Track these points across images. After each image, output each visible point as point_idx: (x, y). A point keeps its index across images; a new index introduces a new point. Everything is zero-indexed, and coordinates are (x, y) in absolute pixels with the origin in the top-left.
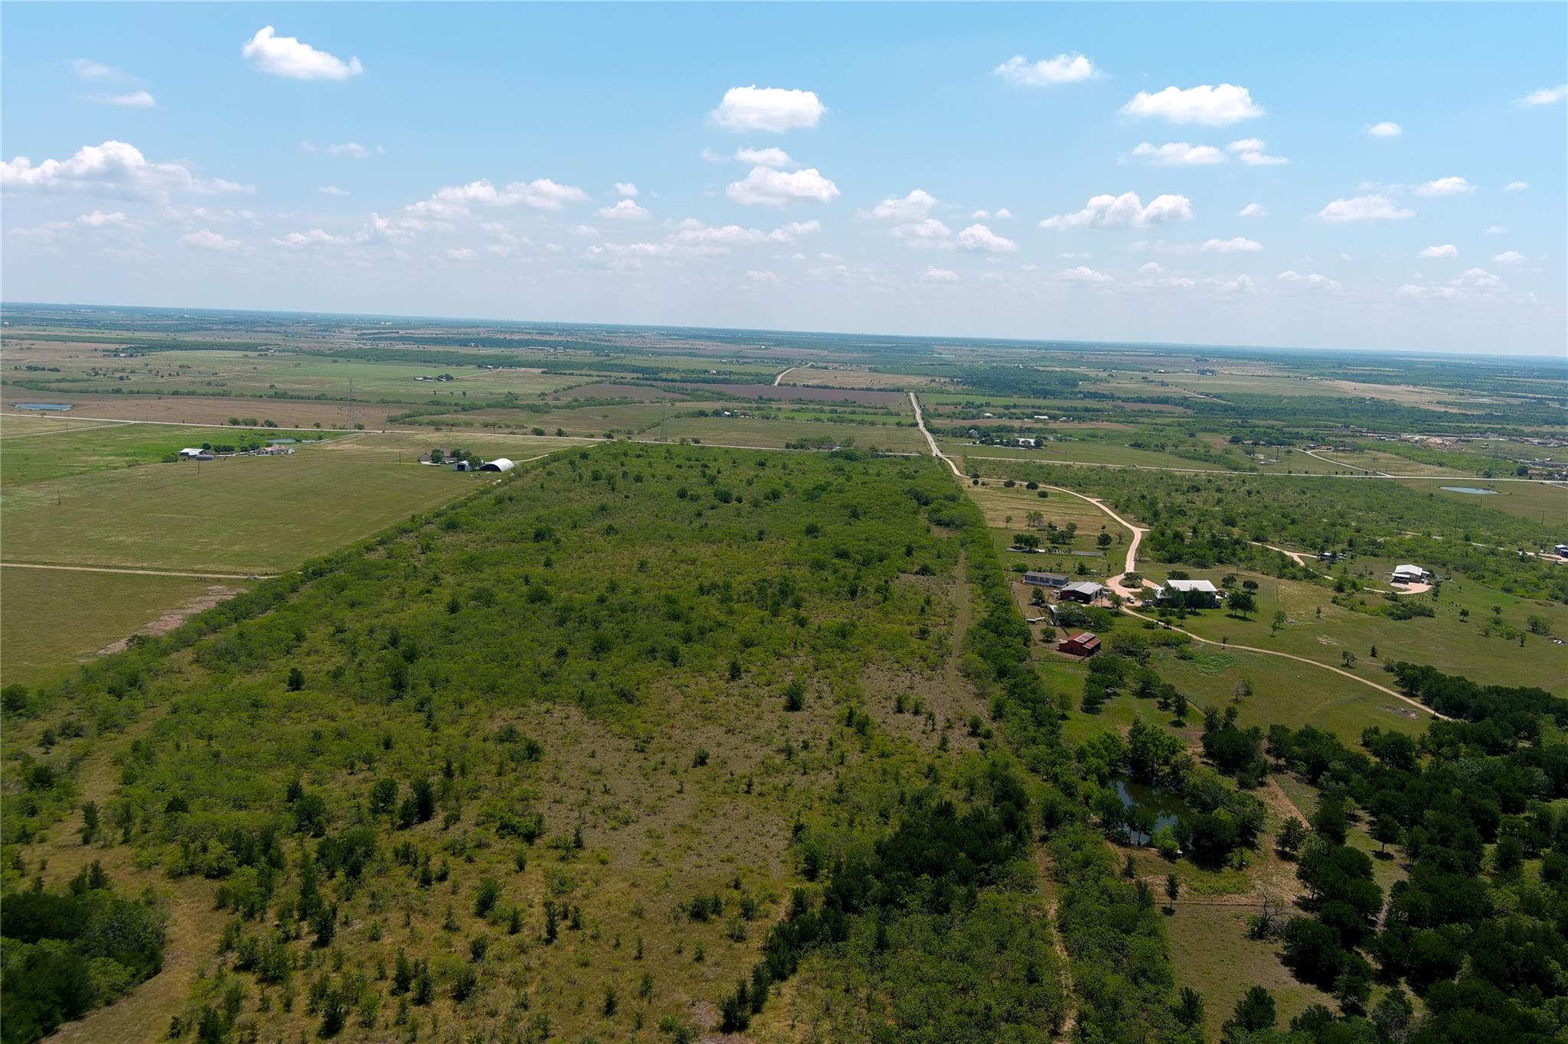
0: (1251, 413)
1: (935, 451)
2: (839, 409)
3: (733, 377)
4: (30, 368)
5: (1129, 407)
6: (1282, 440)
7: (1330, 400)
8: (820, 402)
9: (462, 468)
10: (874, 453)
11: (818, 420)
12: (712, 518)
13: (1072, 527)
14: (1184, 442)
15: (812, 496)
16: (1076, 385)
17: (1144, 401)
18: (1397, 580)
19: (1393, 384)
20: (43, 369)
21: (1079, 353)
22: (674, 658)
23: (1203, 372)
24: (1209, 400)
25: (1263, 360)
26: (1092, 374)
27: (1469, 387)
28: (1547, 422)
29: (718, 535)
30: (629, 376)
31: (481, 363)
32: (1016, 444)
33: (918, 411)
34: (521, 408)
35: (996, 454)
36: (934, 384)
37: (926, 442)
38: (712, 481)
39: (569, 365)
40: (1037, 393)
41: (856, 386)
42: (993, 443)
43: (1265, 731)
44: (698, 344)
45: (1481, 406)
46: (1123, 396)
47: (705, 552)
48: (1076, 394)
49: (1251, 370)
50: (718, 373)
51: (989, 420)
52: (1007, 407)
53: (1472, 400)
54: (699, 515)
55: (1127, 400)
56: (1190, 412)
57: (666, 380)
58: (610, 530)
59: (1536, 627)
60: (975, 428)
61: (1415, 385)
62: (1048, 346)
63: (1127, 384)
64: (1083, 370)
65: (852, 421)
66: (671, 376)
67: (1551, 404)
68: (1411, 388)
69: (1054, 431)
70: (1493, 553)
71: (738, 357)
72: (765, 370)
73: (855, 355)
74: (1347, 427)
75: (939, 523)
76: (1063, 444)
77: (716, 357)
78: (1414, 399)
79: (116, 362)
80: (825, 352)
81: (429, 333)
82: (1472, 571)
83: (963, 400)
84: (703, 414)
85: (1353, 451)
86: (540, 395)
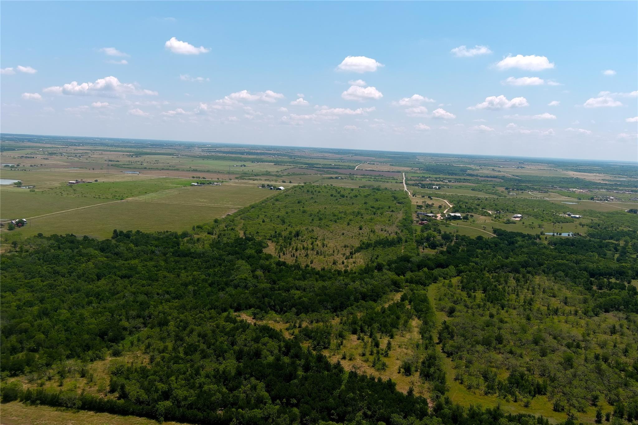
1: (406, 189)
2: (377, 178)
3: (340, 167)
4: (110, 161)
5: (480, 179)
6: (524, 189)
8: (371, 175)
9: (271, 189)
10: (386, 189)
11: (370, 180)
12: (340, 201)
13: (433, 204)
14: (490, 189)
15: (366, 197)
16: (466, 171)
17: (487, 177)
18: (514, 217)
20: (114, 161)
22: (336, 222)
23: (518, 168)
25: (546, 163)
26: (474, 167)
27: (622, 174)
29: (342, 203)
30: (305, 166)
31: (253, 161)
32: (432, 188)
33: (404, 179)
34: (273, 175)
35: (422, 190)
36: (412, 170)
37: (403, 187)
38: (339, 193)
39: (282, 162)
40: (450, 174)
42: (424, 188)
44: (326, 155)
46: (481, 175)
47: (339, 207)
48: (464, 174)
49: (539, 167)
50: (335, 165)
51: (428, 181)
52: (436, 178)
54: (337, 200)
55: (482, 177)
56: (501, 181)
57: (317, 167)
58: (315, 202)
60: (420, 183)
63: (485, 171)
64: (472, 166)
65: (381, 181)
66: (318, 166)
68: (598, 175)
71: (341, 160)
72: (351, 165)
73: (386, 159)
74: (552, 186)
75: (399, 203)
76: (448, 189)
77: (333, 160)
78: (594, 178)
79: (134, 159)
80: (374, 158)
81: (226, 149)
82: (536, 216)
83: (421, 175)
84: (332, 178)
85: (545, 192)
86: (277, 171)
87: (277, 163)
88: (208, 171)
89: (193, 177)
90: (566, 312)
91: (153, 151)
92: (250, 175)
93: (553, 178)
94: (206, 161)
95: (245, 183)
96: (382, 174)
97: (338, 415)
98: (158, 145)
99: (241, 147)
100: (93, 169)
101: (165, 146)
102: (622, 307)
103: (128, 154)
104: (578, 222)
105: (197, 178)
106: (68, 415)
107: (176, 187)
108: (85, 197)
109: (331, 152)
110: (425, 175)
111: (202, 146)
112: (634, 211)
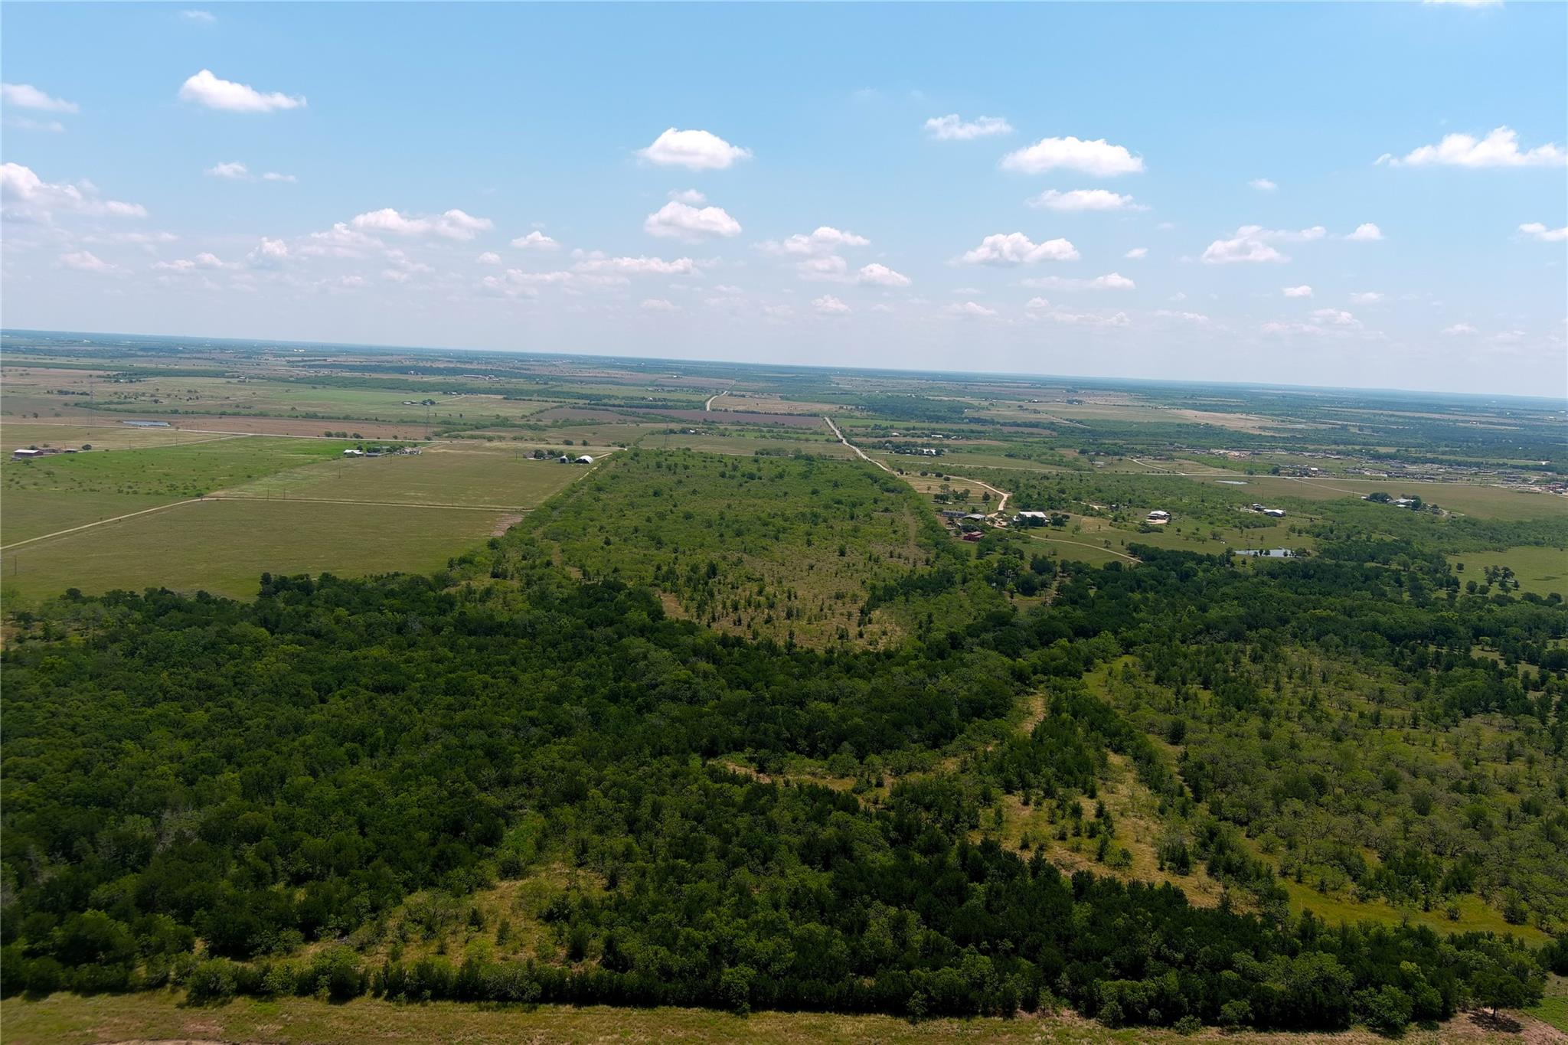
0: (1102, 435)
1: (864, 456)
2: (775, 429)
3: (669, 404)
4: (60, 392)
5: (1006, 429)
6: (1117, 453)
7: (1171, 425)
8: (757, 424)
9: (563, 461)
11: (765, 437)
13: (967, 492)
14: (1045, 454)
15: (804, 476)
16: (963, 412)
17: (1018, 425)
18: (1148, 517)
19: (1231, 412)
20: (73, 393)
21: (964, 383)
22: (777, 539)
23: (1070, 402)
24: (1072, 425)
26: (976, 403)
27: (1294, 415)
28: (1331, 443)
29: (761, 494)
30: (581, 402)
31: (446, 390)
32: (922, 453)
33: (838, 432)
34: (520, 427)
35: (907, 459)
36: (841, 411)
37: (855, 452)
39: (520, 392)
40: (931, 419)
41: (781, 412)
42: (905, 453)
43: (1060, 562)
44: (613, 372)
45: (1290, 430)
46: (1002, 421)
47: (758, 502)
48: (963, 419)
49: (1113, 400)
50: (655, 400)
51: (896, 437)
52: (908, 429)
53: (1289, 426)
55: (1005, 424)
56: (1055, 434)
57: (615, 406)
59: (1214, 535)
60: (888, 443)
61: (1249, 414)
62: (934, 377)
63: (1005, 412)
64: (968, 399)
65: (792, 438)
67: (1351, 429)
68: (1244, 416)
69: (948, 446)
70: (1214, 508)
71: (660, 385)
72: (694, 398)
73: (762, 384)
74: (1171, 444)
75: (888, 490)
76: (956, 454)
77: (641, 385)
78: (1241, 424)
79: (125, 387)
80: (734, 382)
82: (1195, 514)
83: (872, 423)
84: (672, 432)
85: (1167, 459)
86: (524, 417)
87: (509, 395)
88: (347, 418)
89: (329, 435)
90: (1397, 720)
91: (161, 366)
92: (459, 427)
93: (1158, 425)
94: (321, 393)
95: (475, 448)
97: (1117, 965)
98: (161, 351)
100: (36, 416)
101: (181, 352)
102: (1494, 704)
103: (101, 373)
104: (1284, 525)
105: (338, 435)
106: (515, 1016)
107: (314, 462)
108: (91, 490)
109: (622, 368)
110: (878, 422)
111: (281, 351)
112: (1380, 498)
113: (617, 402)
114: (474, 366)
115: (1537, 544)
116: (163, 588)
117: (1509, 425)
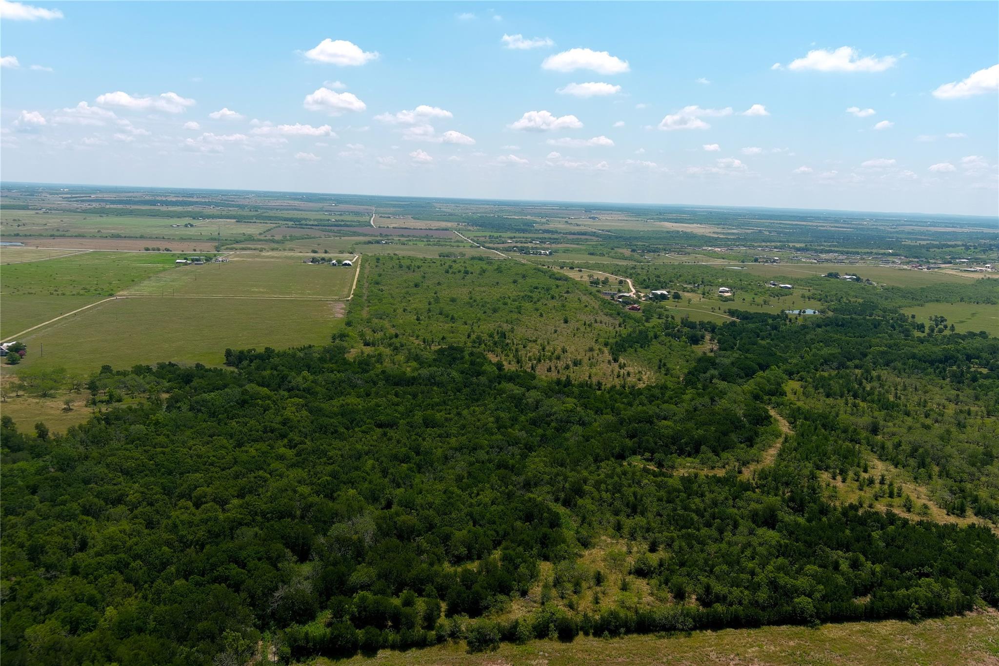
0: (631, 239)
3: (348, 223)
5: (569, 237)
6: (652, 251)
9: (334, 264)
14: (610, 252)
16: (533, 226)
18: (720, 292)
19: (689, 223)
22: (520, 313)
23: (592, 218)
25: (619, 211)
26: (537, 220)
27: (726, 224)
28: (764, 241)
30: (290, 223)
31: (193, 216)
32: (540, 254)
33: (470, 240)
36: (460, 227)
40: (520, 231)
41: (423, 228)
43: (698, 323)
45: (733, 234)
46: (561, 231)
50: (336, 221)
51: (511, 244)
53: (730, 231)
55: (566, 233)
56: (602, 239)
57: (312, 225)
59: (765, 302)
61: (701, 224)
62: (496, 203)
63: (560, 225)
64: (531, 218)
67: (765, 233)
68: (699, 225)
70: (750, 285)
72: (359, 219)
73: (392, 209)
74: (678, 244)
75: (556, 279)
80: (374, 208)
81: (112, 197)
82: (744, 289)
83: (486, 234)
85: (685, 254)
86: (260, 234)
87: (240, 219)
88: (142, 237)
89: (147, 249)
94: (105, 219)
95: (257, 256)
96: (430, 233)
99: (130, 192)
104: (799, 294)
105: (154, 250)
107: (165, 269)
108: (29, 293)
109: (295, 199)
110: (492, 234)
111: (54, 191)
112: (833, 275)
113: (311, 223)
114: (195, 200)
115: (937, 301)
116: (170, 363)
117: (847, 228)
